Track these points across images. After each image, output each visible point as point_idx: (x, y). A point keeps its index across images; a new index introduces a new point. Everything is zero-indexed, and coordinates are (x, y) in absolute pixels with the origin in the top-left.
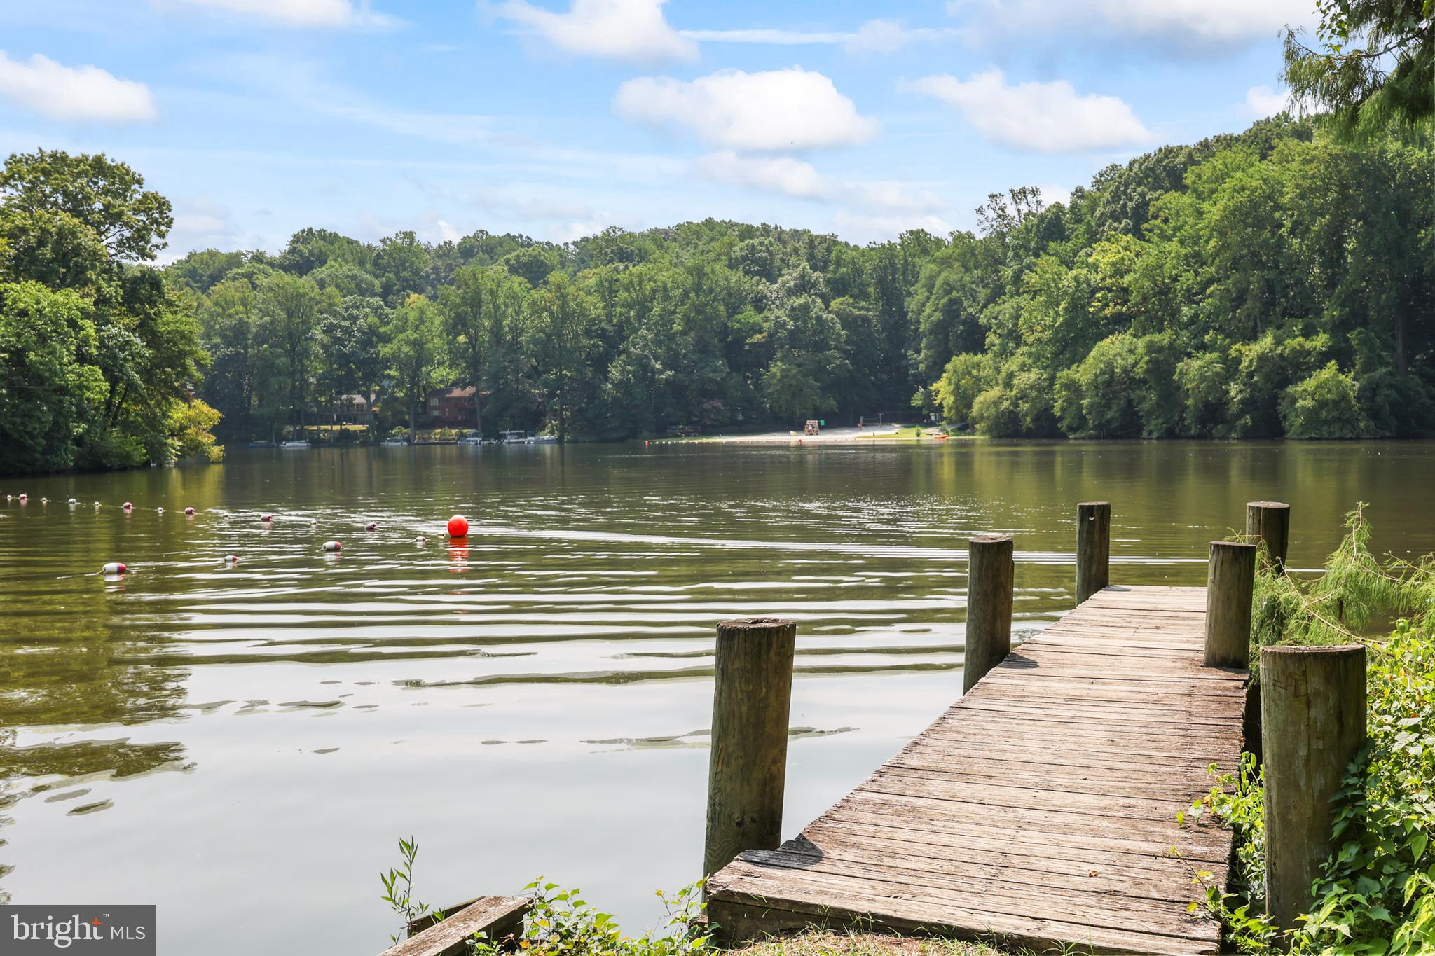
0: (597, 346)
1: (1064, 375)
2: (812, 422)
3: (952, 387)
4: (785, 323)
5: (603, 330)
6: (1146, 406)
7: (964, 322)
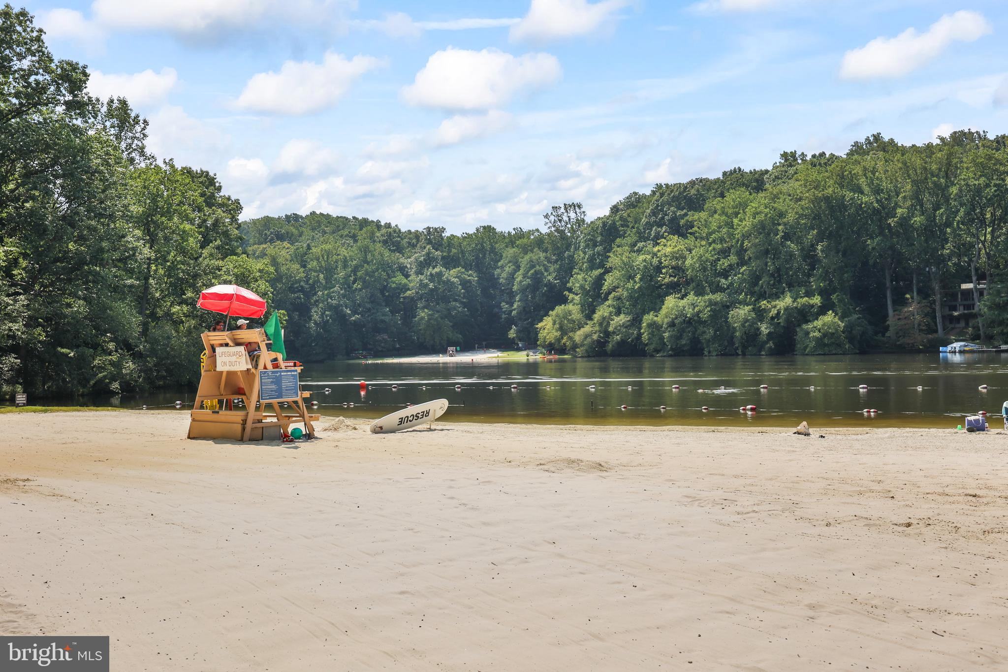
0: (300, 298)
1: (648, 318)
2: (452, 348)
3: (557, 326)
4: (427, 285)
5: (302, 287)
6: (707, 336)
7: (546, 285)
